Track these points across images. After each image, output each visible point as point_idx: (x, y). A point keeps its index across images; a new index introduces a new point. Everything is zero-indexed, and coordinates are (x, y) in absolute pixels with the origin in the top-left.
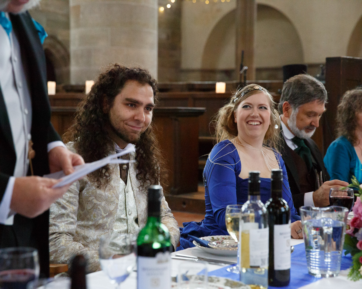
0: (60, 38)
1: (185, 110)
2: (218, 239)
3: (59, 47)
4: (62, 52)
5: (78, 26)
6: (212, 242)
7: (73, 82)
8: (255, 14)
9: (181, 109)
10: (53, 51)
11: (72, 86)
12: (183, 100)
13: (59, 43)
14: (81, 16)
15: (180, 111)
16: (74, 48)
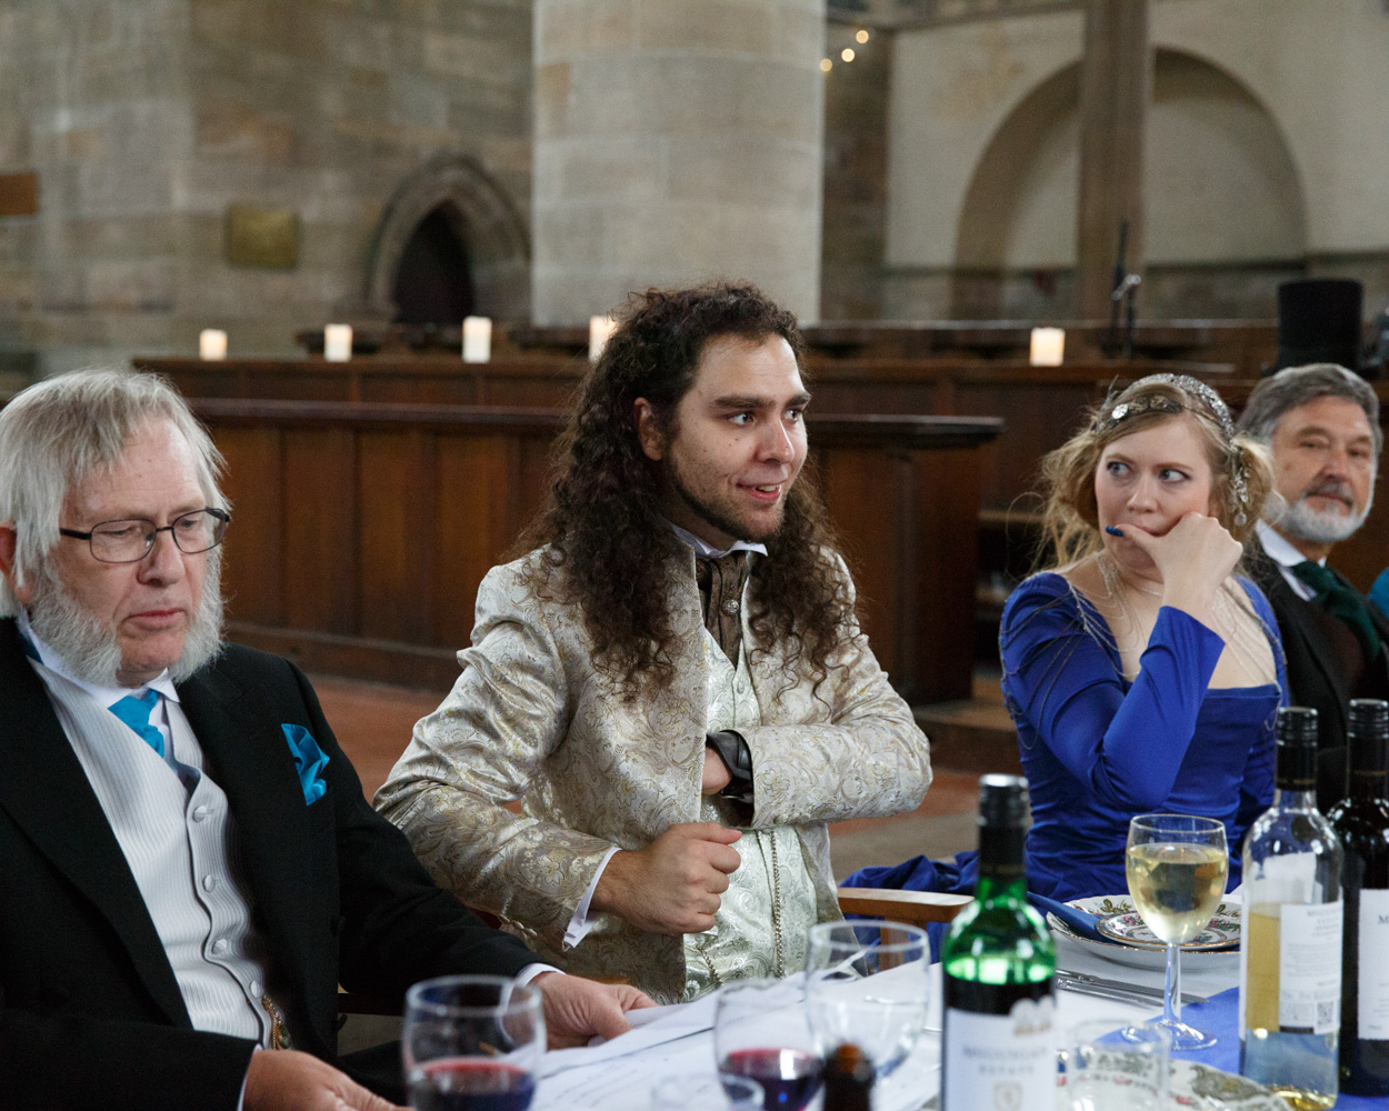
0: (490, 165)
1: (937, 425)
2: (1125, 906)
3: (486, 193)
4: (498, 211)
5: (561, 130)
6: (1108, 918)
7: (542, 318)
8: (1148, 82)
9: (922, 425)
10: (468, 208)
11: (540, 332)
12: (921, 388)
13: (489, 180)
14: (572, 99)
15: (919, 431)
16: (547, 203)
